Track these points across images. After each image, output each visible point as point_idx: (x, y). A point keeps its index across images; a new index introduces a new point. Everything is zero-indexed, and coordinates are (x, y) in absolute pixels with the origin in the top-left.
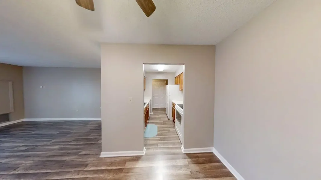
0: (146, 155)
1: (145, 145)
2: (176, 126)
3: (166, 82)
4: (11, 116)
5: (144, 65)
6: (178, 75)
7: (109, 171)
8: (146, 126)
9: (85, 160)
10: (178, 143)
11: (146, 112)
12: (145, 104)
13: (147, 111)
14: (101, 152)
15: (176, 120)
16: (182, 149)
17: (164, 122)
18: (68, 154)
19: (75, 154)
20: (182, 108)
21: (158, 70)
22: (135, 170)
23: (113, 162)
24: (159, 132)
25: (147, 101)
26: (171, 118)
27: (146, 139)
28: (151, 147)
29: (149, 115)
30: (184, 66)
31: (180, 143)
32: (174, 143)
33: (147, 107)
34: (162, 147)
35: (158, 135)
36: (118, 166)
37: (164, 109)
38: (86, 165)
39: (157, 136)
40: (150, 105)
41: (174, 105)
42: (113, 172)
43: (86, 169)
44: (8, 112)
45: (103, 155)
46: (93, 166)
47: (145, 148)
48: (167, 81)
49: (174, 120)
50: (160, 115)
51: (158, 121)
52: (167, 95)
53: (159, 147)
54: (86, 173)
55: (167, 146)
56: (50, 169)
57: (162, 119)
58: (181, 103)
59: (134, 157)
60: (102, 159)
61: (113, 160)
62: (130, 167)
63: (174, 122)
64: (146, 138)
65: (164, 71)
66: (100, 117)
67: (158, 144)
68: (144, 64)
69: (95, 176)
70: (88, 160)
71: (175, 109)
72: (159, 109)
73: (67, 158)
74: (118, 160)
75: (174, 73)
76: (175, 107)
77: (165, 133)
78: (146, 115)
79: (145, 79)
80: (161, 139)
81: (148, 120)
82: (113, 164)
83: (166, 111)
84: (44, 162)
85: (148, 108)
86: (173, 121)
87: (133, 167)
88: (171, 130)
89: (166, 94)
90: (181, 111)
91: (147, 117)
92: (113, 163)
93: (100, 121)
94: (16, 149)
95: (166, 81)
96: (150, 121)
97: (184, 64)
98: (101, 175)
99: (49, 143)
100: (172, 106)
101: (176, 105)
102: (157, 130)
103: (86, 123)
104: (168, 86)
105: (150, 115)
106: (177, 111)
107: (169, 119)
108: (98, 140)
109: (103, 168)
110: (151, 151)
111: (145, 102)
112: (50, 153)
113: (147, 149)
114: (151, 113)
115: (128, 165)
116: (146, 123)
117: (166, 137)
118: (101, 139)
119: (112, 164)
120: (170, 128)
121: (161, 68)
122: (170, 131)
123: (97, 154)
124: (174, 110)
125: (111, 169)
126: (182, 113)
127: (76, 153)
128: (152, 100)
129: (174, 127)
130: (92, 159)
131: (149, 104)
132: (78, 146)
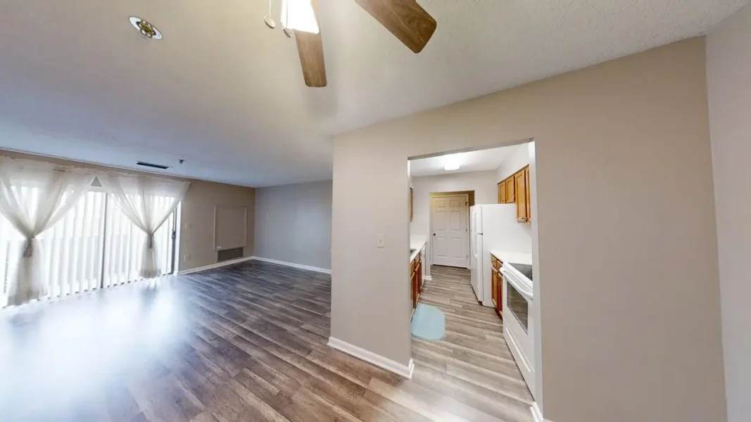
0: (416, 380)
1: (413, 355)
2: (506, 329)
3: (470, 198)
4: (245, 251)
5: (409, 162)
6: (511, 174)
7: (342, 380)
8: (415, 306)
9: (308, 340)
10: (519, 387)
11: (414, 271)
12: (412, 251)
13: (416, 270)
14: (330, 335)
15: (506, 311)
16: (534, 413)
17: (463, 308)
18: (288, 322)
19: (297, 325)
20: (531, 279)
21: (443, 169)
22: (389, 406)
23: (349, 364)
24: (449, 332)
25: (418, 244)
26: (489, 302)
27: (414, 341)
28: (427, 365)
29: (423, 282)
30: (532, 145)
31: (526, 392)
32: (502, 384)
33: (417, 261)
34: (459, 377)
35: (447, 338)
36: (356, 377)
37: (464, 272)
38: (309, 352)
39: (445, 342)
40: (425, 256)
41: (497, 263)
42: (347, 386)
43: (308, 358)
44: (241, 246)
45: (334, 342)
46: (319, 357)
47: (411, 360)
48: (471, 195)
49: (498, 310)
50: (454, 285)
51: (447, 302)
52: (473, 233)
53: (448, 373)
54: (309, 365)
55: (478, 384)
56: (272, 338)
57: (456, 297)
58: (527, 260)
59: (388, 373)
60: (329, 348)
61: (348, 360)
62: (378, 391)
63: (501, 317)
64: (416, 337)
65: (461, 167)
66: (330, 267)
67: (449, 367)
68: (409, 159)
69: (321, 377)
70: (311, 342)
71: (503, 278)
72: (449, 270)
73: (289, 328)
74: (358, 364)
75: (495, 172)
76: (502, 270)
77: (466, 339)
78: (414, 279)
79: (412, 192)
80: (455, 354)
81: (420, 291)
82: (347, 368)
83: (469, 278)
84: (267, 323)
85: (421, 264)
86: (495, 313)
87: (384, 395)
88: (490, 336)
89: (468, 230)
90: (526, 287)
91: (417, 285)
92: (346, 366)
93: (330, 275)
94: (245, 295)
95: (467, 195)
96: (424, 296)
97: (531, 140)
98: (328, 382)
99: (271, 297)
100: (489, 266)
101: (506, 264)
102: (442, 324)
103: (311, 276)
104: (476, 209)
105: (425, 281)
106: (508, 283)
107: (480, 303)
108: (326, 312)
109: (332, 369)
110: (427, 376)
111: (412, 247)
112: (272, 313)
113: (417, 366)
114: (426, 277)
115: (376, 386)
116: (414, 298)
117: (472, 354)
118: (330, 311)
119: (345, 368)
120: (485, 331)
121: (452, 162)
122: (484, 338)
123: (323, 337)
124: (500, 280)
125: (345, 379)
126: (532, 295)
127: (298, 323)
128: (430, 245)
129: (501, 330)
130: (317, 344)
131: (423, 253)
132: (301, 313)
